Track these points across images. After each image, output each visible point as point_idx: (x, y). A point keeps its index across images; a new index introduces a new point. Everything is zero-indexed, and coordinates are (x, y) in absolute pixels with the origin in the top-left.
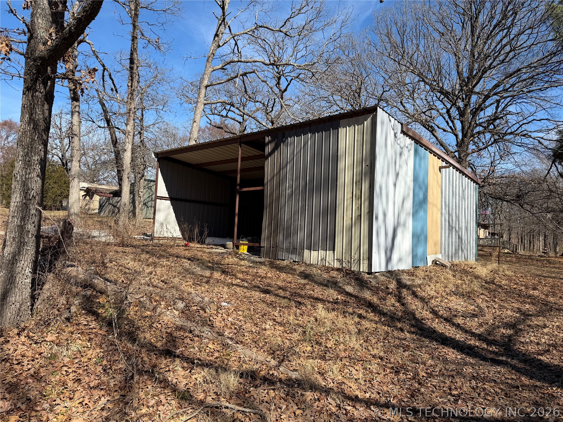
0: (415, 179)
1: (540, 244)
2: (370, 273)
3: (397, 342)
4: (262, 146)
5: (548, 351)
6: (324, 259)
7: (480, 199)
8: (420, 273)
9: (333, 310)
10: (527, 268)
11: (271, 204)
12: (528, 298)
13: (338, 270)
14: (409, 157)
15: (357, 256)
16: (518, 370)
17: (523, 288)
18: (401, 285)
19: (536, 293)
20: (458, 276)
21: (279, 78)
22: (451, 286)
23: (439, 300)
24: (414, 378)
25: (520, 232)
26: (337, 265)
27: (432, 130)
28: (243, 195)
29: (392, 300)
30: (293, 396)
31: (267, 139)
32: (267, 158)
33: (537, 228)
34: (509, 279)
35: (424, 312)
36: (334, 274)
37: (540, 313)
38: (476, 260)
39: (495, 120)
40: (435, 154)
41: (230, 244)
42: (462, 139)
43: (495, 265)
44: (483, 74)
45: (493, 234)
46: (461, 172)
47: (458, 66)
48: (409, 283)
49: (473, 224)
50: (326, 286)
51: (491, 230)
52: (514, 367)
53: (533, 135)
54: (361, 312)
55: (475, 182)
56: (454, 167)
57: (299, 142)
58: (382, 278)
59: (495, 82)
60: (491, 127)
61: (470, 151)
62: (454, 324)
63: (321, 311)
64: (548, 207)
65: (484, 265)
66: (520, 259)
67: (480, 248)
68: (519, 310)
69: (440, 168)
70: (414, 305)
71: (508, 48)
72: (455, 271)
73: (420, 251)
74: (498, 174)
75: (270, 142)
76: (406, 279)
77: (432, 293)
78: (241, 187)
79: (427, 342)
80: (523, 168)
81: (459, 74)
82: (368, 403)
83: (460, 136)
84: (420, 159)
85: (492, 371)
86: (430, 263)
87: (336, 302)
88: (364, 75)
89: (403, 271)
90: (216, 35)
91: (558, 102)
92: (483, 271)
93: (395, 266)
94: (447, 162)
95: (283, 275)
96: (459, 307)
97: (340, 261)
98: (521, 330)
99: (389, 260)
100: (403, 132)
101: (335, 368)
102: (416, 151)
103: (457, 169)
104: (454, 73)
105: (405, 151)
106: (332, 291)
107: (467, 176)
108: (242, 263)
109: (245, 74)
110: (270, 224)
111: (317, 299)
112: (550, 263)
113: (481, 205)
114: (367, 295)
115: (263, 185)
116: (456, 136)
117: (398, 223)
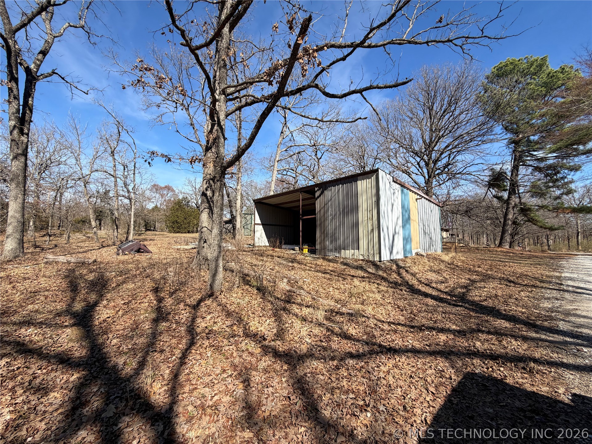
0: (403, 207)
1: (484, 239)
2: (380, 261)
3: (400, 296)
4: (313, 193)
5: (486, 300)
6: (353, 255)
7: (442, 214)
8: (409, 260)
9: (363, 281)
10: (474, 255)
11: (320, 224)
12: (475, 272)
13: (362, 260)
14: (398, 194)
15: (372, 252)
16: (469, 309)
17: (472, 267)
18: (399, 267)
19: (480, 269)
20: (431, 261)
21: (316, 152)
22: (427, 267)
23: (421, 274)
24: (411, 313)
25: (470, 233)
26: (361, 258)
27: (409, 175)
28: (304, 221)
29: (394, 275)
30: (352, 321)
31: (316, 189)
32: (317, 199)
33: (481, 230)
34: (463, 262)
35: (413, 281)
36: (361, 262)
37: (483, 281)
38: (442, 251)
39: (448, 165)
40: (413, 192)
41: (297, 248)
42: (428, 179)
43: (454, 254)
44: (438, 140)
45: (452, 235)
46: (429, 200)
47: (423, 137)
48: (403, 265)
49: (439, 230)
50: (357, 269)
51: (450, 232)
52: (466, 308)
53: (473, 174)
54: (378, 282)
55: (438, 205)
56: (425, 198)
57: (335, 190)
58: (388, 264)
59: (446, 144)
60: (446, 170)
61: (433, 186)
62: (431, 287)
63: (356, 282)
64: (487, 217)
65: (447, 254)
66: (470, 250)
67: (444, 244)
68: (469, 279)
69: (417, 199)
70: (408, 277)
71: (453, 124)
72: (429, 258)
73: (408, 247)
74: (452, 198)
75: (318, 190)
76: (401, 264)
77: (417, 271)
78: (303, 216)
79: (416, 296)
80: (470, 194)
81: (424, 142)
82: (389, 323)
83: (427, 177)
84: (405, 195)
85: (454, 310)
86: (414, 254)
87: (363, 277)
88: (366, 146)
89: (399, 260)
90: (282, 132)
91: (488, 152)
92: (446, 258)
93: (395, 256)
94: (420, 196)
95: (331, 264)
96: (433, 278)
97: (363, 255)
98: (470, 290)
99: (391, 253)
100: (393, 181)
101: (370, 308)
102: (402, 191)
103: (427, 199)
104: (421, 141)
105: (396, 191)
106: (360, 272)
107: (432, 202)
108: (307, 258)
109: (299, 153)
110: (321, 236)
111: (353, 276)
112: (490, 251)
113: (444, 217)
114: (380, 273)
115: (315, 214)
116: (425, 177)
117: (395, 232)
